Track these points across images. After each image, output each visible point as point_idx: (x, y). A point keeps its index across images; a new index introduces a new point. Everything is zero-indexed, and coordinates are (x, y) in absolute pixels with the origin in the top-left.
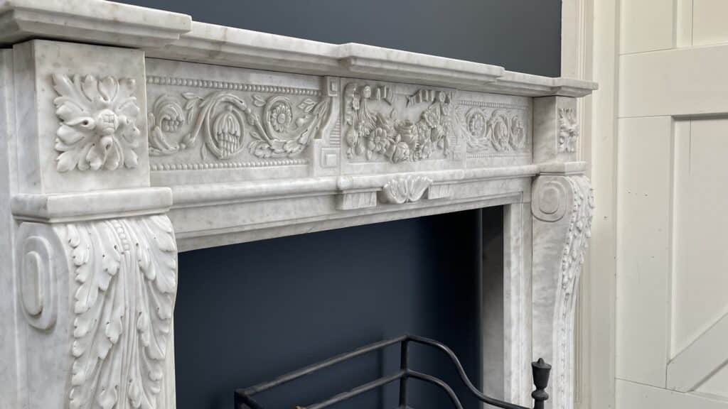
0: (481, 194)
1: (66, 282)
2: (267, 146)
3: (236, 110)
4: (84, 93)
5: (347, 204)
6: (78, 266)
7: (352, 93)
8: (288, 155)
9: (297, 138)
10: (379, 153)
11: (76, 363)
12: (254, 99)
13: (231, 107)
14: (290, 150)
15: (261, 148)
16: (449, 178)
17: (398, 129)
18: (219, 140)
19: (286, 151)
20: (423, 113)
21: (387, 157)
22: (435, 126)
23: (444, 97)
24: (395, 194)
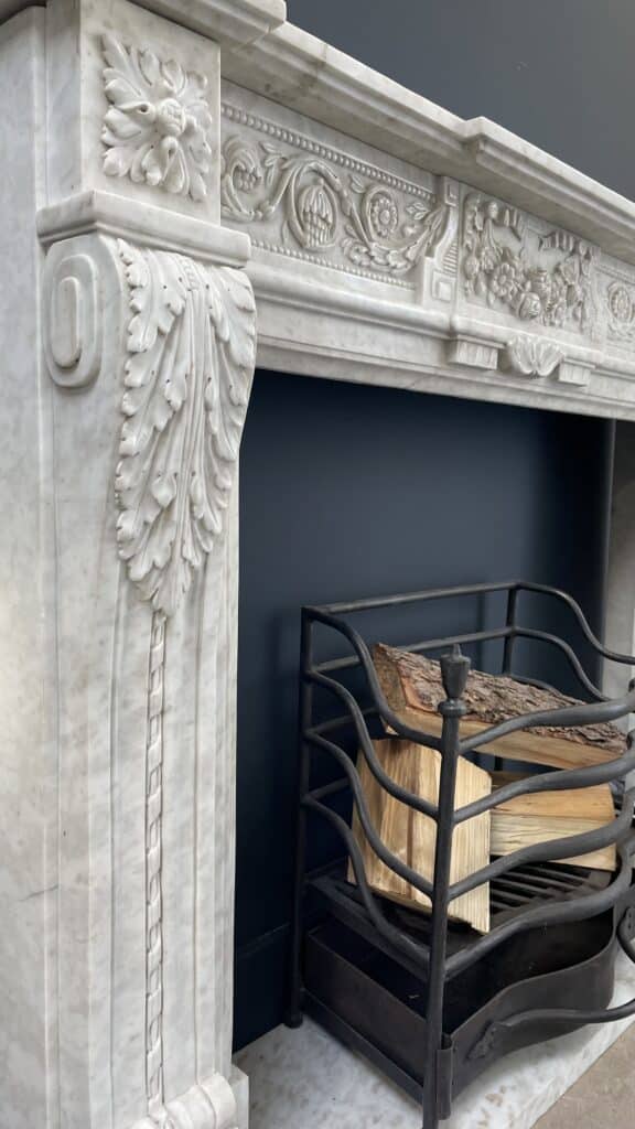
0: (621, 396)
1: (116, 310)
2: (365, 250)
3: (327, 186)
4: (142, 72)
5: (462, 355)
6: (133, 287)
7: (475, 204)
8: (390, 271)
9: (402, 250)
10: (503, 299)
11: (126, 425)
12: (352, 181)
13: (322, 181)
14: (393, 264)
15: (358, 251)
16: (585, 358)
17: (528, 275)
18: (306, 221)
19: (388, 264)
20: (559, 264)
21: (512, 309)
22: (572, 283)
23: (584, 249)
24: (520, 358)
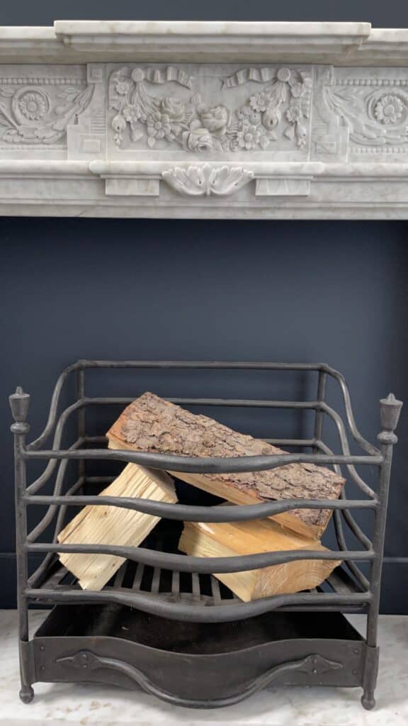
5: (110, 190)
9: (49, 125)
10: (165, 138)
15: (8, 134)
16: (292, 172)
20: (252, 96)
21: (181, 146)
22: (263, 109)
23: (288, 75)
24: (182, 183)
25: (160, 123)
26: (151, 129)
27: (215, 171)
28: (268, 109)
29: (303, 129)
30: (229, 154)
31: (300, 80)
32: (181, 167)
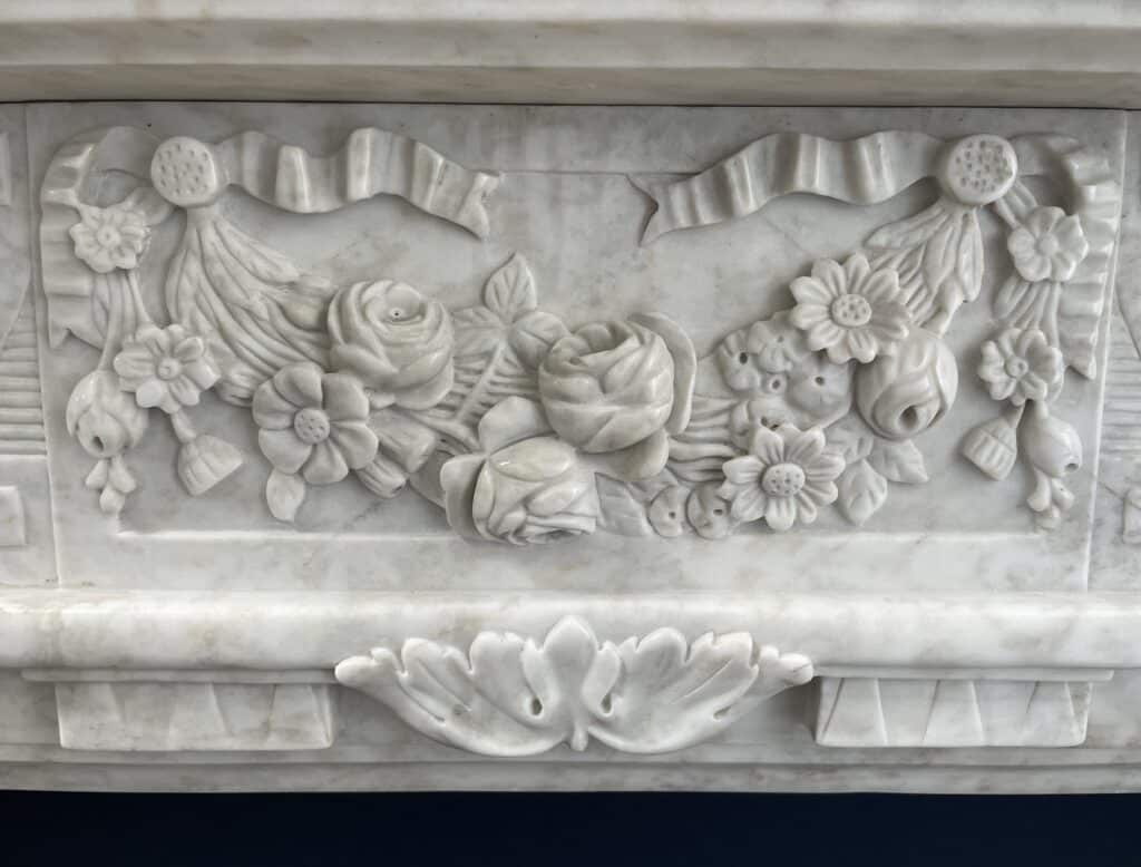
5: (76, 729)
10: (355, 481)
22: (869, 354)
23: (1001, 175)
24: (444, 711)
25: (320, 416)
26: (274, 439)
27: (610, 652)
28: (893, 350)
29: (1065, 437)
30: (681, 547)
31: (1060, 192)
32: (441, 635)
